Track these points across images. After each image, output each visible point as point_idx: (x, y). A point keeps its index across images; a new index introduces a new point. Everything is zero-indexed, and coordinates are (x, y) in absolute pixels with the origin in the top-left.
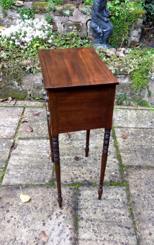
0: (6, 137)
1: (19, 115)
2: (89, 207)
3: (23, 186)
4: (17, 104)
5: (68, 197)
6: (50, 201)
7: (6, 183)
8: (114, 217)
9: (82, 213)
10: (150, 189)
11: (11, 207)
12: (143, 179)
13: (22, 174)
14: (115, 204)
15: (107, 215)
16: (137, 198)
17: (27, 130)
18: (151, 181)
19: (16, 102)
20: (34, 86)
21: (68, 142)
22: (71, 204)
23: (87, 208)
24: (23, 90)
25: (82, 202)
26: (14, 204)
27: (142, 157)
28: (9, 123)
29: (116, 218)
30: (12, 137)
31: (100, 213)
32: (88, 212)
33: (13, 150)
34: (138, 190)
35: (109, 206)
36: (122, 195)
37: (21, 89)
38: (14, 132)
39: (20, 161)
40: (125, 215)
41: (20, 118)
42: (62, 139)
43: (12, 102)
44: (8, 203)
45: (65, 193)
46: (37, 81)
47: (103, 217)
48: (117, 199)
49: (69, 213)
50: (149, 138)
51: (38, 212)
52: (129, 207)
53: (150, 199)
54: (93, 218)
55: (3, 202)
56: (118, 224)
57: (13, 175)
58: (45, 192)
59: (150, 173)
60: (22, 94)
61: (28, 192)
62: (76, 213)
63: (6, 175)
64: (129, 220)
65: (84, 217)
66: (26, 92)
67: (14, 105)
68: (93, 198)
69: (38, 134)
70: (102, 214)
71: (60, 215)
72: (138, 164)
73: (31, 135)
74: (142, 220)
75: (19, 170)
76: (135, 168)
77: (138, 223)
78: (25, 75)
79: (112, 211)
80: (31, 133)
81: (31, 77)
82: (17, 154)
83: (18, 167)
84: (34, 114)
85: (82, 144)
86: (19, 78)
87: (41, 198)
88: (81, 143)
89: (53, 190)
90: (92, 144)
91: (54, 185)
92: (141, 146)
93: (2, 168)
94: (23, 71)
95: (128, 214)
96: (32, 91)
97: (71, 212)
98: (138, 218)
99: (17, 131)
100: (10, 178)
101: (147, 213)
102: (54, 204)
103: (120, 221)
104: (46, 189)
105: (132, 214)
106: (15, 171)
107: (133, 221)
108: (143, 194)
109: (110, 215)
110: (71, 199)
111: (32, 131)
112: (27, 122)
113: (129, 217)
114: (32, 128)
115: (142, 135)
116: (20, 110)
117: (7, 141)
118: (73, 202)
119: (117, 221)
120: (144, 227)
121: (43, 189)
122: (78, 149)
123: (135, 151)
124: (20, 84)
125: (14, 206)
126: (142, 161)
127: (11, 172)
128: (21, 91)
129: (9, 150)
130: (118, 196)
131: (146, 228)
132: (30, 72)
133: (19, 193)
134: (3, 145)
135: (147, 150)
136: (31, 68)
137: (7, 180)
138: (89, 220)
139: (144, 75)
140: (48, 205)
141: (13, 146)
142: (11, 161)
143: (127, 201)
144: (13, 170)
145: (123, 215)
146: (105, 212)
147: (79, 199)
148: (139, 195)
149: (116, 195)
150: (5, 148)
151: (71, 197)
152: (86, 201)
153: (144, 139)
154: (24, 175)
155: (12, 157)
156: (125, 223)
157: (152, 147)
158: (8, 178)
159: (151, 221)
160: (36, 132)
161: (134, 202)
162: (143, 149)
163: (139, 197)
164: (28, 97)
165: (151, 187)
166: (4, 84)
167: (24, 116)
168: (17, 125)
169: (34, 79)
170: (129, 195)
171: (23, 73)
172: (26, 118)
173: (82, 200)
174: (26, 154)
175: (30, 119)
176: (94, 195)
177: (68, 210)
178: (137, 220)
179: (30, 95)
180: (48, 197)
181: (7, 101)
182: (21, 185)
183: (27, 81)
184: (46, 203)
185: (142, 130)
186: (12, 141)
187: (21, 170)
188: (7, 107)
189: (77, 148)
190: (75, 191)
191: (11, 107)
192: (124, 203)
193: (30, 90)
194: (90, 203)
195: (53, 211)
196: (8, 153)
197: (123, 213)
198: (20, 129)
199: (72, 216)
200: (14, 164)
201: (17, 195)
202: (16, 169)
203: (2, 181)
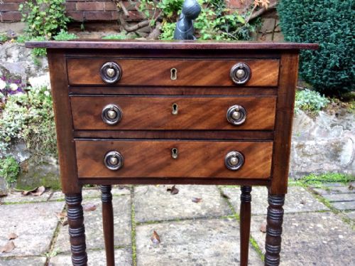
0: (31, 253)
1: (57, 213)
4: (54, 196)
19: (52, 195)
21: (157, 250)
28: (39, 228)
30: (43, 253)
38: (48, 242)
41: (59, 217)
42: (145, 246)
43: (44, 194)
50: (311, 227)
67: (49, 198)
69: (95, 241)
84: (86, 208)
85: (187, 251)
88: (185, 249)
90: (207, 250)
92: (303, 242)
99: (53, 240)
115: (297, 225)
116: (59, 205)
117: (32, 261)
122: (182, 261)
123: (296, 253)
135: (317, 249)
153: (302, 231)
160: (92, 238)
162: (309, 247)
166: (32, 165)
168: (54, 230)
181: (37, 194)
185: (293, 216)
186: (44, 259)
188: (35, 202)
189: (177, 260)
191: (42, 201)
198: (60, 237)
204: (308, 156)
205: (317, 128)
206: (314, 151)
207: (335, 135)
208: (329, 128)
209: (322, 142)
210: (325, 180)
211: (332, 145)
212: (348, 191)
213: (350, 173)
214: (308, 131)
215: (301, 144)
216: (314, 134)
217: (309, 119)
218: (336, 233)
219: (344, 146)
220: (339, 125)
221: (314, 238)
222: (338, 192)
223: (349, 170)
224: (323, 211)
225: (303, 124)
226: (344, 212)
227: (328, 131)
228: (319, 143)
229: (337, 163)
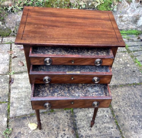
0: (2, 73)
1: (8, 52)
2: (86, 126)
3: (28, 116)
4: (3, 41)
5: (67, 120)
6: (53, 126)
7: (13, 115)
8: (105, 130)
9: (80, 131)
10: (126, 104)
11: (23, 136)
12: (120, 96)
13: (24, 105)
14: (104, 120)
15: (100, 130)
16: (119, 112)
17: (19, 65)
18: (126, 97)
19: (2, 39)
20: (16, 23)
22: (70, 125)
23: (84, 126)
24: (7, 28)
25: (79, 123)
26: (25, 133)
27: (115, 78)
28: (2, 60)
29: (107, 131)
30: (7, 73)
31: (94, 130)
32: (85, 130)
33: (12, 85)
34: (118, 105)
35: (100, 122)
36: (107, 112)
37: (5, 28)
38: (8, 67)
39: (20, 94)
40: (113, 128)
41: (10, 54)
44: (20, 133)
45: (64, 117)
46: (18, 19)
47: (98, 132)
48: (105, 115)
49: (71, 133)
50: (117, 60)
51: (46, 136)
52: (115, 121)
53: (128, 112)
54: (90, 134)
55: (15, 132)
56: (110, 136)
57: (17, 107)
58: (48, 118)
59: (124, 90)
60: (7, 32)
61: (33, 120)
62: (76, 132)
63: (11, 108)
64: (117, 132)
65: (83, 134)
66: (10, 29)
67: (1, 42)
68: (86, 117)
70: (96, 130)
71: (64, 136)
72: (114, 84)
73: (23, 68)
74: (126, 129)
75: (21, 102)
76: (113, 88)
77: (124, 132)
78: (7, 15)
79: (103, 126)
80: (23, 67)
81: (13, 16)
82: (15, 88)
83: (20, 99)
84: (21, 49)
86: (2, 18)
87: (46, 124)
89: (54, 116)
91: (53, 111)
93: (6, 102)
94: (5, 11)
95: (115, 126)
96: (15, 27)
97: (73, 132)
98: (123, 128)
99: (10, 66)
100: (15, 110)
101: (129, 123)
102: (57, 127)
103: (110, 133)
104: (48, 116)
105: (118, 126)
106: (18, 103)
107: (120, 132)
108: (123, 109)
109: (103, 130)
110: (69, 121)
111: (23, 65)
112: (16, 57)
113: (117, 128)
114: (22, 63)
116: (8, 46)
117: (4, 77)
118: (72, 123)
119: (109, 134)
120: (129, 135)
121: (45, 116)
124: (4, 23)
125: (26, 134)
126: (116, 81)
127: (15, 105)
128: (5, 29)
129: (8, 84)
130: (105, 113)
131: (131, 135)
132: (12, 11)
133: (26, 122)
134: (1, 81)
135: (117, 71)
136: (12, 8)
137: (13, 112)
138: (87, 137)
139: (108, 7)
140: (53, 129)
141: (11, 81)
142: (12, 95)
143: (112, 116)
144: (16, 103)
145: (112, 128)
146: (98, 128)
147: (76, 120)
148: (119, 110)
149: (103, 113)
150: (4, 84)
151: (70, 119)
152: (82, 121)
154: (27, 105)
155: (12, 91)
156: (114, 134)
157: (121, 68)
158: (14, 110)
159: (133, 129)
161: (117, 116)
162: (115, 70)
163: (120, 111)
164: (12, 33)
165: (127, 102)
167: (13, 52)
168: (9, 61)
169: (16, 18)
170: (112, 111)
171: (5, 13)
172: (15, 54)
173: (78, 120)
174: (24, 86)
175: (19, 54)
176: (86, 115)
177: (70, 131)
178: (123, 130)
179: (14, 31)
180: (51, 122)
182: (27, 115)
183: (10, 19)
184: (51, 128)
186: (8, 76)
187: (23, 102)
190: (71, 114)
192: (110, 117)
193: (13, 27)
194: (85, 122)
195: (58, 133)
196: (8, 88)
197: (111, 127)
198: (13, 65)
199: (74, 135)
200: (16, 97)
201: (26, 124)
202: (18, 101)
203: (9, 114)
204: (123, 21)
205: (130, 8)
206: (127, 19)
207: (137, 11)
208: (136, 8)
209: (131, 15)
210: (129, 33)
211: (135, 17)
212: (137, 40)
213: (140, 30)
214: (125, 10)
215: (121, 16)
216: (128, 11)
217: (127, 4)
218: (127, 63)
219: (141, 17)
220: (140, 7)
221: (117, 66)
222: (133, 41)
223: (140, 28)
224: (124, 52)
225: (124, 6)
226: (132, 52)
227: (135, 10)
228: (130, 15)
229: (135, 25)
